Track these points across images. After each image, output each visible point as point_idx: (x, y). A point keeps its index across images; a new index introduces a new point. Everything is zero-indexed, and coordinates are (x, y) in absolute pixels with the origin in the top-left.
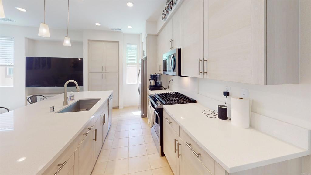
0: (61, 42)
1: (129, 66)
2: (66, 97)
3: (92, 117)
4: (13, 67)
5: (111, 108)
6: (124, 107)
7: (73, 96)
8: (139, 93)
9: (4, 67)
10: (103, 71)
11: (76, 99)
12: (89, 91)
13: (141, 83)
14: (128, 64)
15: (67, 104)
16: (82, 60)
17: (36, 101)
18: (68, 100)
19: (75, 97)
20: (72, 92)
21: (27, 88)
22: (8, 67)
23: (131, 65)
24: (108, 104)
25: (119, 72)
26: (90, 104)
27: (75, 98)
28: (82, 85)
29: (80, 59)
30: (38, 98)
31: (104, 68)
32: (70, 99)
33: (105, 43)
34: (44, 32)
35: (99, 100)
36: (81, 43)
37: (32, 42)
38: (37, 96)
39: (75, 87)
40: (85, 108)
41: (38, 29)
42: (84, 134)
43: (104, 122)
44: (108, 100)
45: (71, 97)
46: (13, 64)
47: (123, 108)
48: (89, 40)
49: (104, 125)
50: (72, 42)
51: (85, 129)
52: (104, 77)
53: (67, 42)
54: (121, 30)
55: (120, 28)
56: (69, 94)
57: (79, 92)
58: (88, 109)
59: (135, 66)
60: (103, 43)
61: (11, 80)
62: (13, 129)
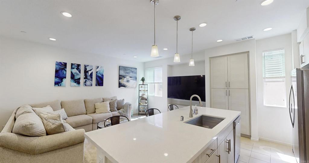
0: (187, 64)
1: (267, 80)
2: (191, 110)
3: (215, 138)
4: (162, 84)
5: (238, 134)
6: (260, 140)
7: (197, 110)
8: (293, 124)
9: (158, 84)
10: (226, 87)
11: (200, 114)
12: (211, 107)
13: (296, 107)
14: (265, 78)
15: (192, 116)
16: (204, 76)
17: (173, 109)
18: (193, 113)
19: (198, 111)
20: (196, 106)
21: (169, 98)
22: (160, 84)
23: (271, 80)
24: (234, 128)
25: (249, 89)
26: (213, 122)
27: (198, 113)
28: (205, 101)
29: (202, 76)
30: (174, 107)
31: (228, 85)
32: (195, 112)
33: (228, 57)
34: (177, 59)
35: (222, 119)
36: (203, 62)
37: (171, 67)
38: (173, 105)
39: (199, 102)
40: (208, 126)
41: (173, 58)
42: (207, 154)
43: (229, 149)
44: (234, 123)
45: (196, 111)
46: (162, 82)
47: (258, 139)
48: (210, 58)
49: (229, 153)
50: (195, 63)
51: (208, 149)
52: (228, 94)
53: (192, 63)
54: (252, 37)
55: (250, 35)
56: (193, 107)
57: (201, 107)
58: (211, 127)
59: (281, 80)
60: (226, 58)
61: (161, 92)
62: (162, 127)
